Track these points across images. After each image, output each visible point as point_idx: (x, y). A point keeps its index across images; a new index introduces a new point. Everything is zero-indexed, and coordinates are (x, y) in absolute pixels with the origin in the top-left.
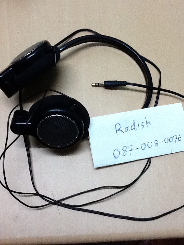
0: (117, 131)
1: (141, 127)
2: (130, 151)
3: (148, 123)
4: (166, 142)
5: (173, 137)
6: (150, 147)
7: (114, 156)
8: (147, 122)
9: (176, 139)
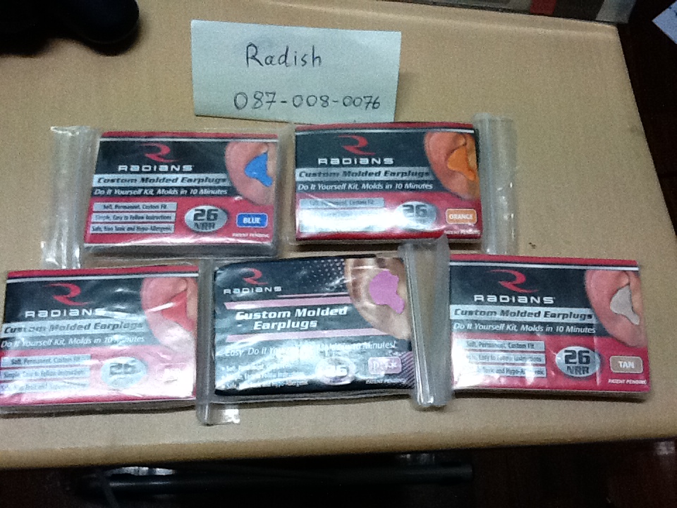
0: (249, 60)
1: (300, 62)
2: (269, 104)
3: (317, 58)
4: (346, 104)
5: (362, 98)
6: (311, 104)
7: (235, 105)
8: (315, 57)
9: (369, 103)
